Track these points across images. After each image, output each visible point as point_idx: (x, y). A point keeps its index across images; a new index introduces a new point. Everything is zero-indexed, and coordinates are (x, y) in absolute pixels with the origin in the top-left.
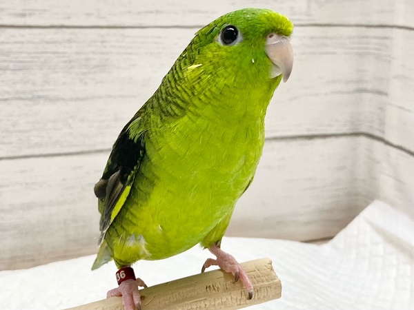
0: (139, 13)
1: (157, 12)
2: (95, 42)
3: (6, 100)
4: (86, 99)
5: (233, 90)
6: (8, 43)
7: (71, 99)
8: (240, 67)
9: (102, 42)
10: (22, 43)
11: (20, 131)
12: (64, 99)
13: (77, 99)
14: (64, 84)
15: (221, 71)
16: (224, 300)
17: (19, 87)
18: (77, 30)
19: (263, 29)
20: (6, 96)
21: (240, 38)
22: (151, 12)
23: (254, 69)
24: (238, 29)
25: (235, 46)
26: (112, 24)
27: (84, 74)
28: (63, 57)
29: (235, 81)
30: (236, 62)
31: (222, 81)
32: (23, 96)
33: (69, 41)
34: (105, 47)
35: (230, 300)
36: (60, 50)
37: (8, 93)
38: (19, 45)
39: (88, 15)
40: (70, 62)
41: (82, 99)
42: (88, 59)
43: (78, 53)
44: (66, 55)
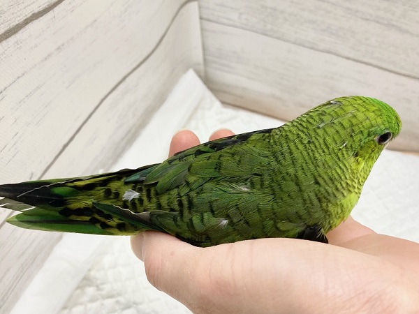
3: (367, 20)
20: (368, 17)
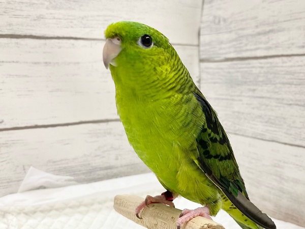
6: (294, 66)
10: (301, 66)
11: (296, 127)
17: (298, 97)
32: (299, 103)
37: (292, 100)
38: (299, 68)
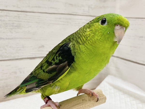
0: (33, 7)
1: (39, 7)
2: (16, 17)
4: (12, 39)
5: (99, 41)
7: (7, 39)
8: (103, 34)
9: (19, 17)
12: (3, 39)
13: (9, 39)
14: (4, 32)
15: (97, 33)
16: (89, 104)
18: (9, 12)
19: (115, 22)
21: (106, 23)
22: (37, 7)
23: (108, 35)
24: (106, 20)
25: (104, 26)
26: (22, 10)
27: (11, 29)
28: (4, 22)
29: (100, 38)
30: (103, 32)
31: (96, 37)
33: (6, 16)
34: (20, 19)
35: (90, 104)
36: (2, 19)
39: (14, 6)
40: (6, 24)
41: (10, 39)
42: (13, 23)
43: (9, 21)
44: (5, 21)
